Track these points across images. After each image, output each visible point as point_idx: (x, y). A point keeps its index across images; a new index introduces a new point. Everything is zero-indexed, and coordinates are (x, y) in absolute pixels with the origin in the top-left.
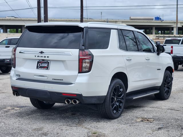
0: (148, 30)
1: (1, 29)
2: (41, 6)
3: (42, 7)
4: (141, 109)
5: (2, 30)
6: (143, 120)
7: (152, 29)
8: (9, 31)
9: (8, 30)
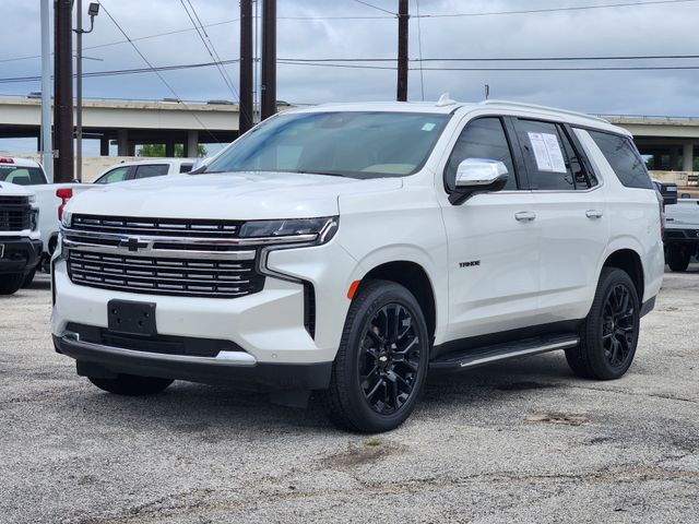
0: (665, 158)
1: (112, 143)
2: (254, 57)
3: (257, 60)
4: (558, 391)
5: (116, 146)
6: (551, 417)
7: (681, 152)
8: (141, 152)
9: (138, 147)
